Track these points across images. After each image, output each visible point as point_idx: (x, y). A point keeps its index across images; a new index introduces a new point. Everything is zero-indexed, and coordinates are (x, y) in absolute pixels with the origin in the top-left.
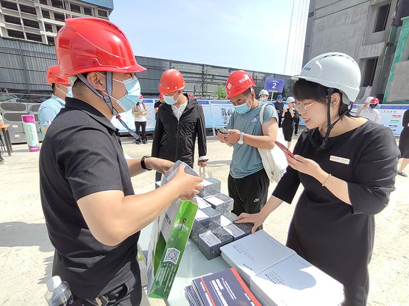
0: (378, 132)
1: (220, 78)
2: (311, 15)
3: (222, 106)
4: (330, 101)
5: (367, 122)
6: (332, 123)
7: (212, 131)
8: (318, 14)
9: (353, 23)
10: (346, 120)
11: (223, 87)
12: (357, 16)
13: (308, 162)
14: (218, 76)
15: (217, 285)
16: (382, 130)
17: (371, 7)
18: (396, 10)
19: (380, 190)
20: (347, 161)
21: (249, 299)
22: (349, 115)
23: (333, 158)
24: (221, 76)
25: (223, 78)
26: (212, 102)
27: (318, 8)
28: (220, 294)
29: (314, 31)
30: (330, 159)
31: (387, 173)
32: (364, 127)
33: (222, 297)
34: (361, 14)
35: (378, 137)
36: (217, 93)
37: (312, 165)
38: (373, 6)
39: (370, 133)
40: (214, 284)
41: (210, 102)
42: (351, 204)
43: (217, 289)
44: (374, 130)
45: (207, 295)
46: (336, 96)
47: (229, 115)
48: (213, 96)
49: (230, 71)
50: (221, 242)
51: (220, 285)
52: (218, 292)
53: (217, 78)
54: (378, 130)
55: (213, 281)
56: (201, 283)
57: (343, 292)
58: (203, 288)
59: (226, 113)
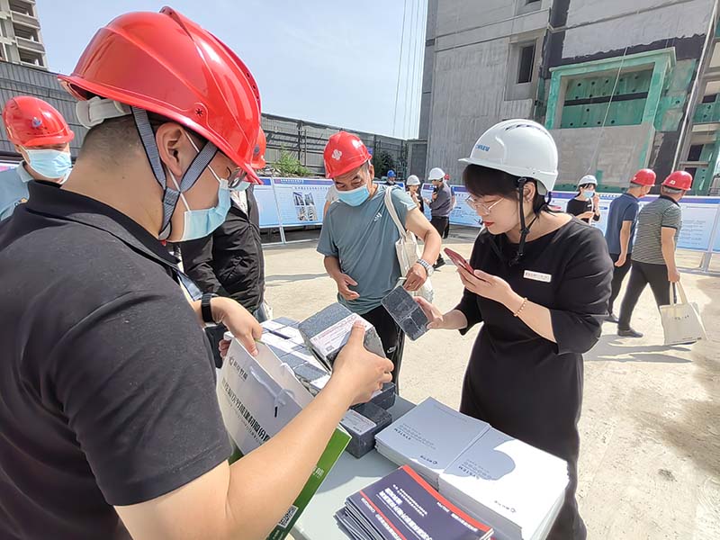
0: (587, 237)
1: (282, 137)
2: (430, 43)
3: (292, 188)
4: (522, 196)
5: (571, 221)
6: (526, 226)
7: (279, 232)
8: (441, 43)
9: (490, 64)
10: (543, 216)
11: (289, 154)
12: (495, 55)
13: (494, 281)
14: (278, 133)
15: (390, 497)
16: (591, 232)
17: (511, 46)
18: (543, 56)
19: (594, 319)
20: (547, 278)
21: (448, 511)
22: (548, 210)
23: (529, 275)
24: (284, 134)
25: (288, 138)
26: (276, 182)
27: (440, 34)
28: (400, 512)
29: (437, 69)
30: (525, 276)
31: (601, 294)
32: (567, 227)
33: (404, 516)
34: (500, 54)
35: (588, 243)
36: (277, 164)
37: (500, 284)
38: (515, 45)
39: (577, 236)
40: (386, 497)
41: (272, 182)
42: (555, 341)
43: (393, 505)
44: (581, 232)
45: (380, 518)
46: (530, 186)
47: (307, 204)
48: (271, 171)
49: (299, 126)
50: (375, 425)
51: (395, 497)
52: (396, 509)
53: (277, 137)
54: (587, 233)
55: (382, 494)
56: (363, 499)
57: (567, 472)
58: (370, 507)
59: (302, 202)
